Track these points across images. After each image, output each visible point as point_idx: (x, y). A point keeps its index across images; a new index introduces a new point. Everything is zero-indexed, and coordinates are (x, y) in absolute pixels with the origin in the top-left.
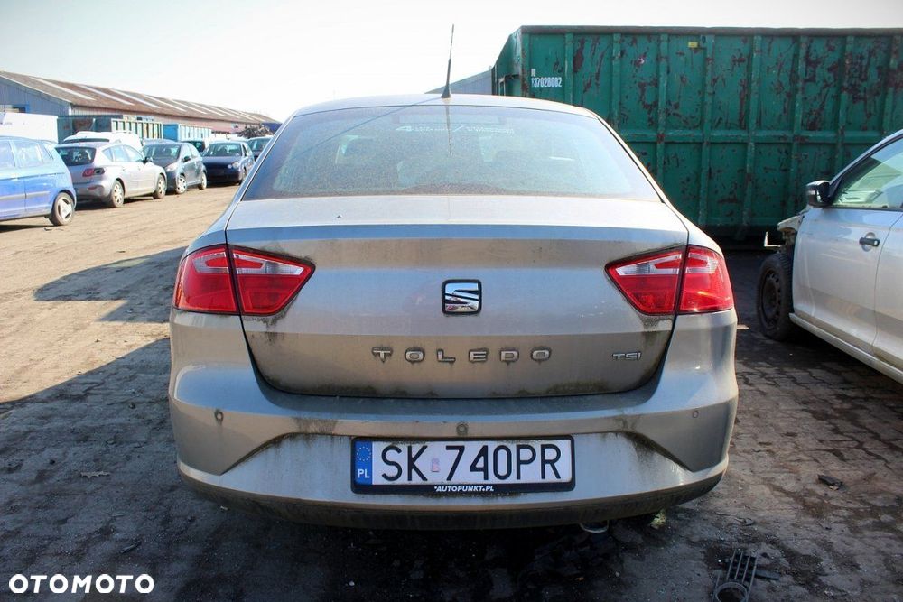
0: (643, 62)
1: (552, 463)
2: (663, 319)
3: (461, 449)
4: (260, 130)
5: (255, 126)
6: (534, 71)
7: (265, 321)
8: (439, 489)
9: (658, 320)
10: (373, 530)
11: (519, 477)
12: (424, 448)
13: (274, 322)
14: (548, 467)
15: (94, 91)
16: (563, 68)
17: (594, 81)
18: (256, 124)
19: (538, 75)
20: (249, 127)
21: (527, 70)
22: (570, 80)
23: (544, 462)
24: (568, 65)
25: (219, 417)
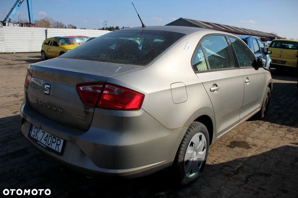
1: (59, 145)
2: (91, 108)
3: (44, 133)
4: (266, 39)
5: (265, 38)
8: (38, 142)
9: (89, 108)
11: (51, 146)
12: (39, 130)
14: (57, 146)
15: (214, 24)
18: (265, 37)
20: (262, 38)
23: (57, 144)
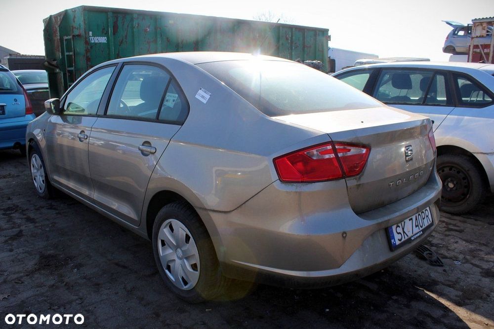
0: (148, 30)
3: (411, 219)
6: (91, 33)
7: (356, 179)
8: (412, 238)
10: (383, 270)
11: (424, 225)
12: (404, 223)
13: (360, 178)
16: (107, 32)
17: (124, 40)
19: (94, 35)
21: (86, 33)
22: (112, 38)
23: (427, 217)
24: (110, 31)
25: (344, 235)
